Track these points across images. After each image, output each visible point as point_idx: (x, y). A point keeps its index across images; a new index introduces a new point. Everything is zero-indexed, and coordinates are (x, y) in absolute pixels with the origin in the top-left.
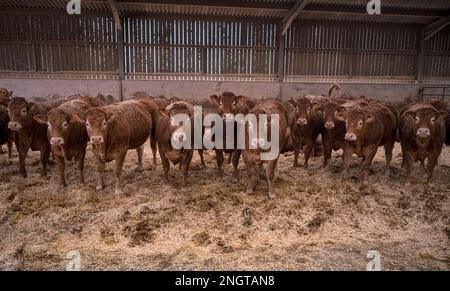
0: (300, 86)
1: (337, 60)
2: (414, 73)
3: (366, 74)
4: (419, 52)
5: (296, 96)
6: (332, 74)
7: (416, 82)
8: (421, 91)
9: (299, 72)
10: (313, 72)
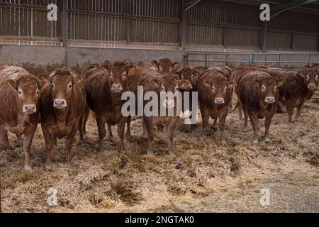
0: (84, 51)
1: (116, 25)
2: (178, 40)
3: (141, 40)
4: (181, 20)
5: (81, 61)
6: (112, 39)
7: (181, 49)
8: (186, 57)
9: (82, 36)
10: (94, 37)
